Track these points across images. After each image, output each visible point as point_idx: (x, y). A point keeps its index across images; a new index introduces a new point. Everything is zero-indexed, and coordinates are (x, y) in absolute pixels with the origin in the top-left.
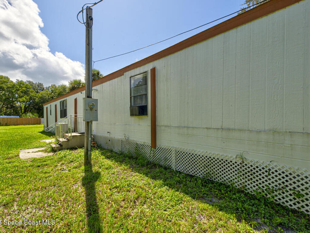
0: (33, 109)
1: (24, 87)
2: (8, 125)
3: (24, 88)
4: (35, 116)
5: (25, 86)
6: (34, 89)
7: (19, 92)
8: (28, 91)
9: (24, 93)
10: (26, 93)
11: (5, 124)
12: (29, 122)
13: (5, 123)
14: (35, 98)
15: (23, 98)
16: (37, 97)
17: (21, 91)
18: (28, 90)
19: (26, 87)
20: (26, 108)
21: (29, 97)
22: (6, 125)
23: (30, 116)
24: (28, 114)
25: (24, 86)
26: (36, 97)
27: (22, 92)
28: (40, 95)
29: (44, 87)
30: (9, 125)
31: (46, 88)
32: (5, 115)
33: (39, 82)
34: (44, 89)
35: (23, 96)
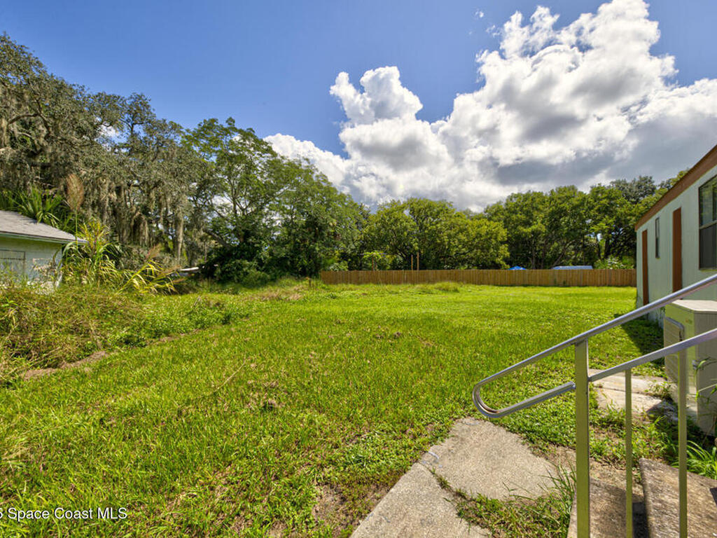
0: (625, 247)
1: (604, 198)
2: (568, 284)
3: (604, 201)
4: (624, 264)
5: (606, 195)
6: (628, 198)
7: (592, 213)
8: (612, 205)
9: (604, 211)
10: (607, 210)
11: (562, 283)
12: (610, 280)
13: (562, 281)
14: (628, 218)
15: (601, 224)
16: (634, 216)
17: (596, 208)
18: (613, 202)
19: (607, 198)
20: (610, 247)
21: (614, 217)
22: (565, 285)
23: (613, 264)
24: (609, 260)
25: (604, 196)
26: (630, 215)
27: (599, 210)
28: (641, 207)
29: (654, 184)
30: (569, 286)
31: (662, 184)
32: (574, 264)
33: (640, 177)
34: (654, 189)
35: (600, 220)
